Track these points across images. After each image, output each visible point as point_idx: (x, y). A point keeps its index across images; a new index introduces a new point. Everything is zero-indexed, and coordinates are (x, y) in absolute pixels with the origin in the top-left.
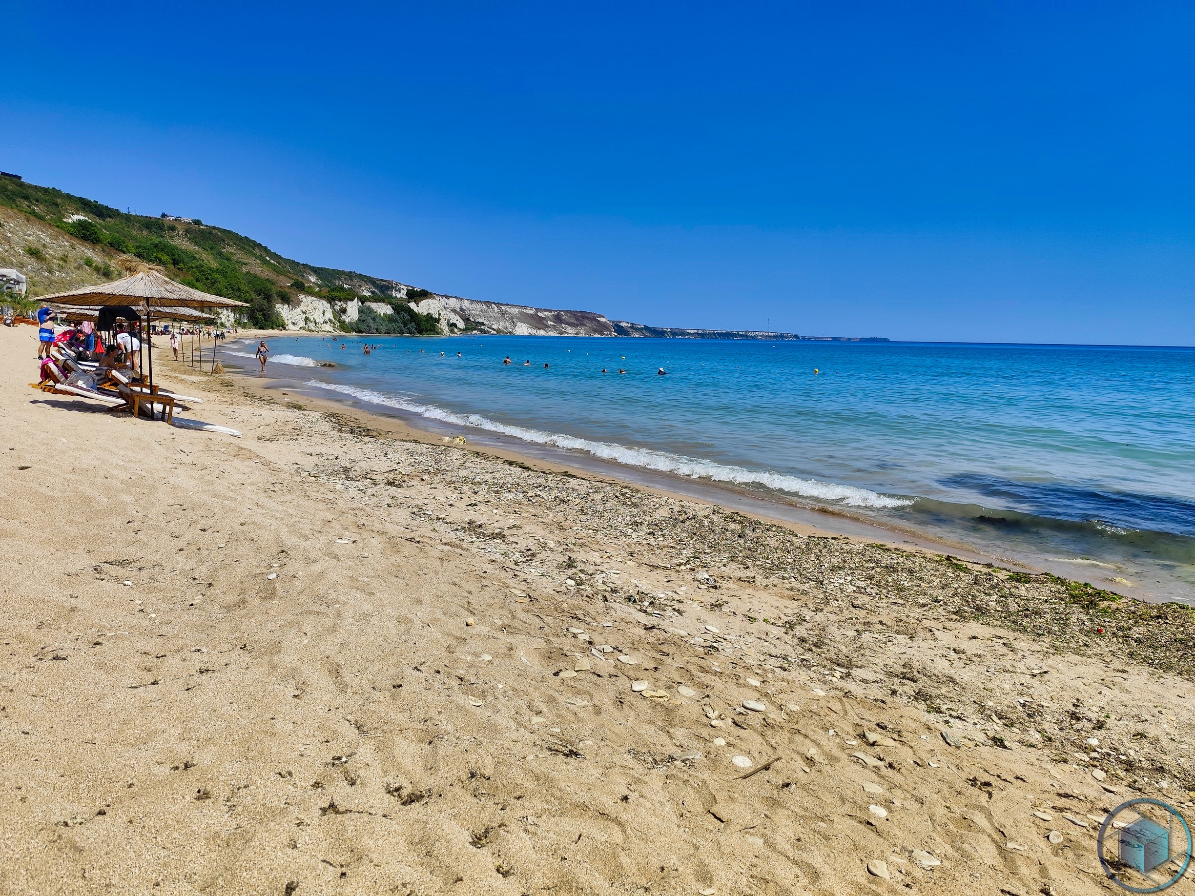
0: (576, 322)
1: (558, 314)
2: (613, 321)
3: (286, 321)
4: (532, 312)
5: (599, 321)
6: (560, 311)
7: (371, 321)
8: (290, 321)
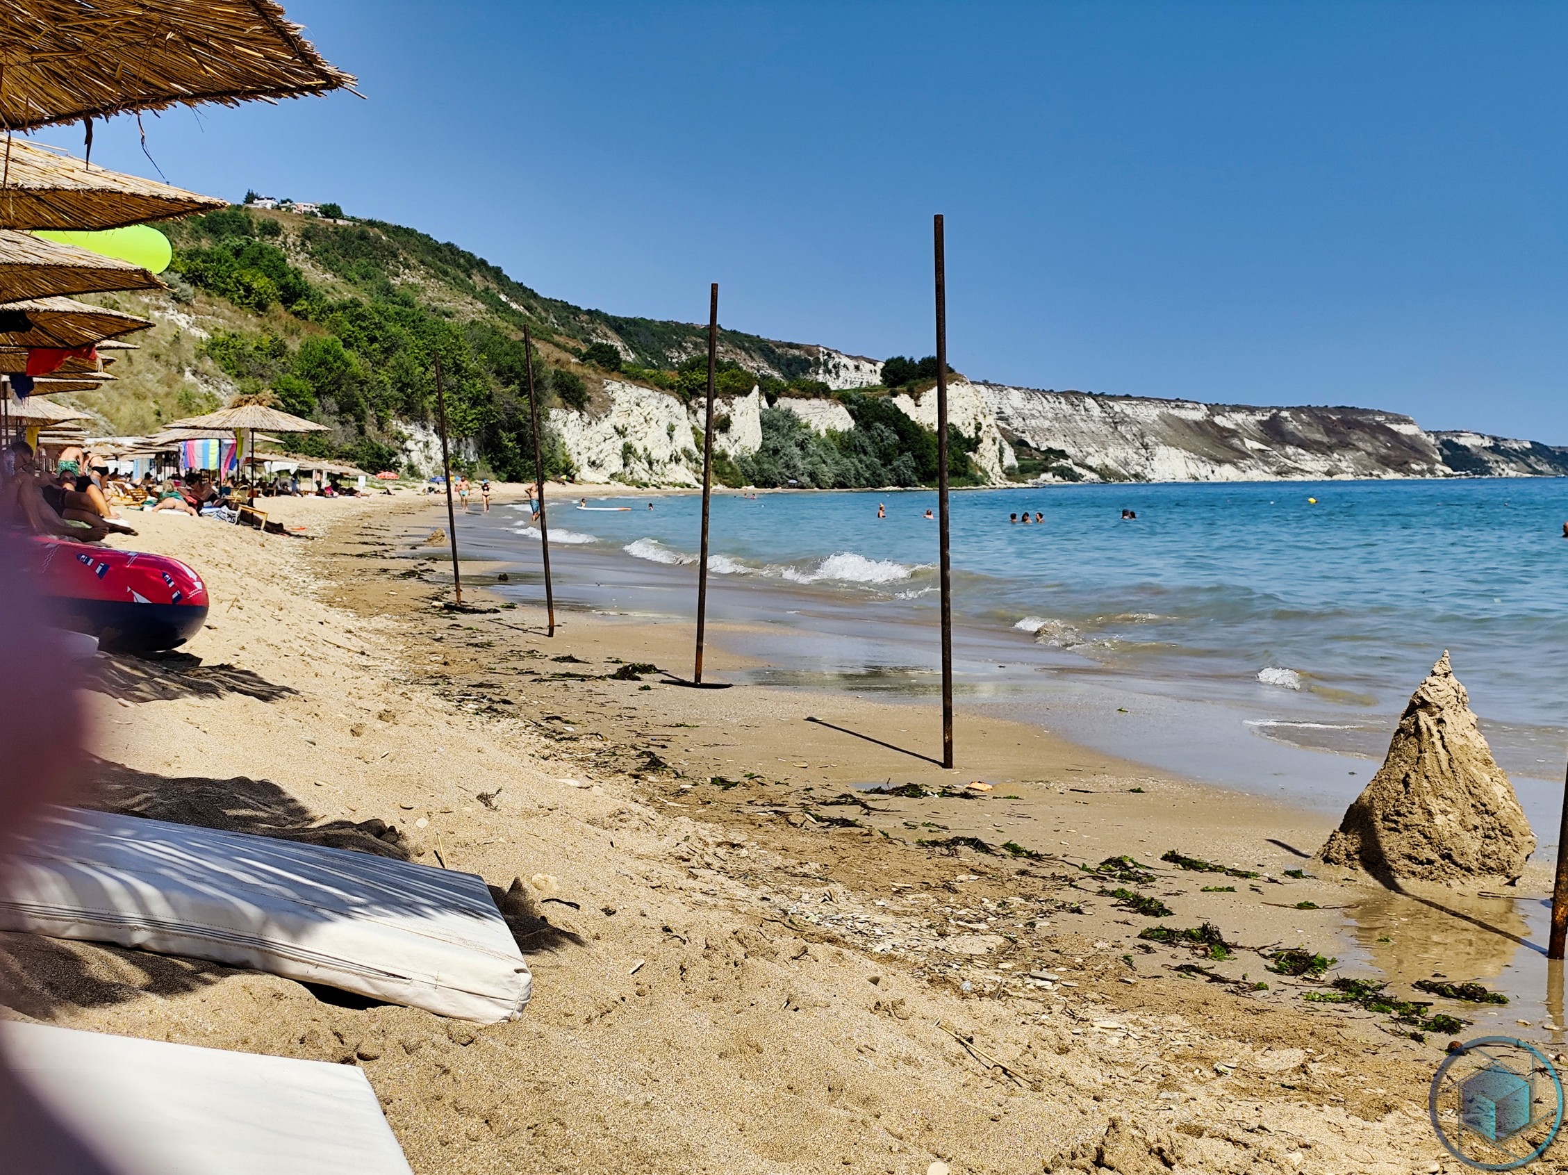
0: (1326, 440)
1: (1274, 418)
2: (1437, 434)
3: (574, 458)
4: (1199, 415)
5: (1395, 435)
6: (1280, 409)
7: (797, 451)
8: (583, 460)
